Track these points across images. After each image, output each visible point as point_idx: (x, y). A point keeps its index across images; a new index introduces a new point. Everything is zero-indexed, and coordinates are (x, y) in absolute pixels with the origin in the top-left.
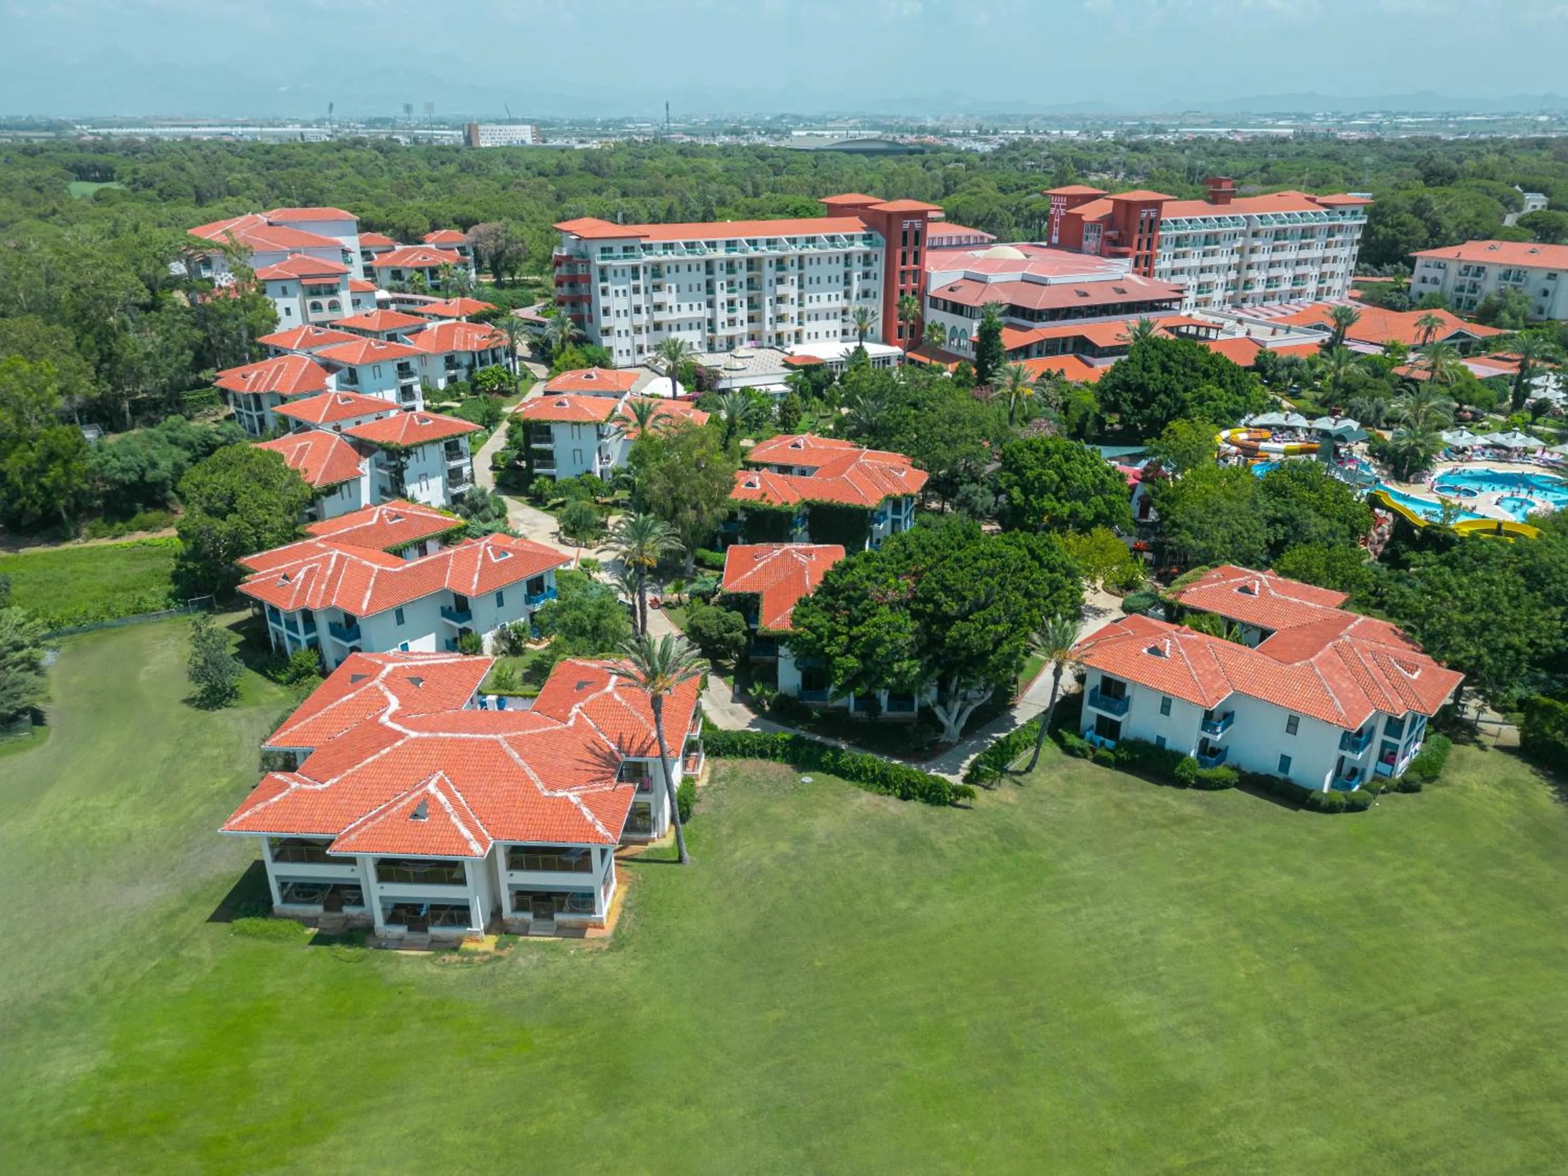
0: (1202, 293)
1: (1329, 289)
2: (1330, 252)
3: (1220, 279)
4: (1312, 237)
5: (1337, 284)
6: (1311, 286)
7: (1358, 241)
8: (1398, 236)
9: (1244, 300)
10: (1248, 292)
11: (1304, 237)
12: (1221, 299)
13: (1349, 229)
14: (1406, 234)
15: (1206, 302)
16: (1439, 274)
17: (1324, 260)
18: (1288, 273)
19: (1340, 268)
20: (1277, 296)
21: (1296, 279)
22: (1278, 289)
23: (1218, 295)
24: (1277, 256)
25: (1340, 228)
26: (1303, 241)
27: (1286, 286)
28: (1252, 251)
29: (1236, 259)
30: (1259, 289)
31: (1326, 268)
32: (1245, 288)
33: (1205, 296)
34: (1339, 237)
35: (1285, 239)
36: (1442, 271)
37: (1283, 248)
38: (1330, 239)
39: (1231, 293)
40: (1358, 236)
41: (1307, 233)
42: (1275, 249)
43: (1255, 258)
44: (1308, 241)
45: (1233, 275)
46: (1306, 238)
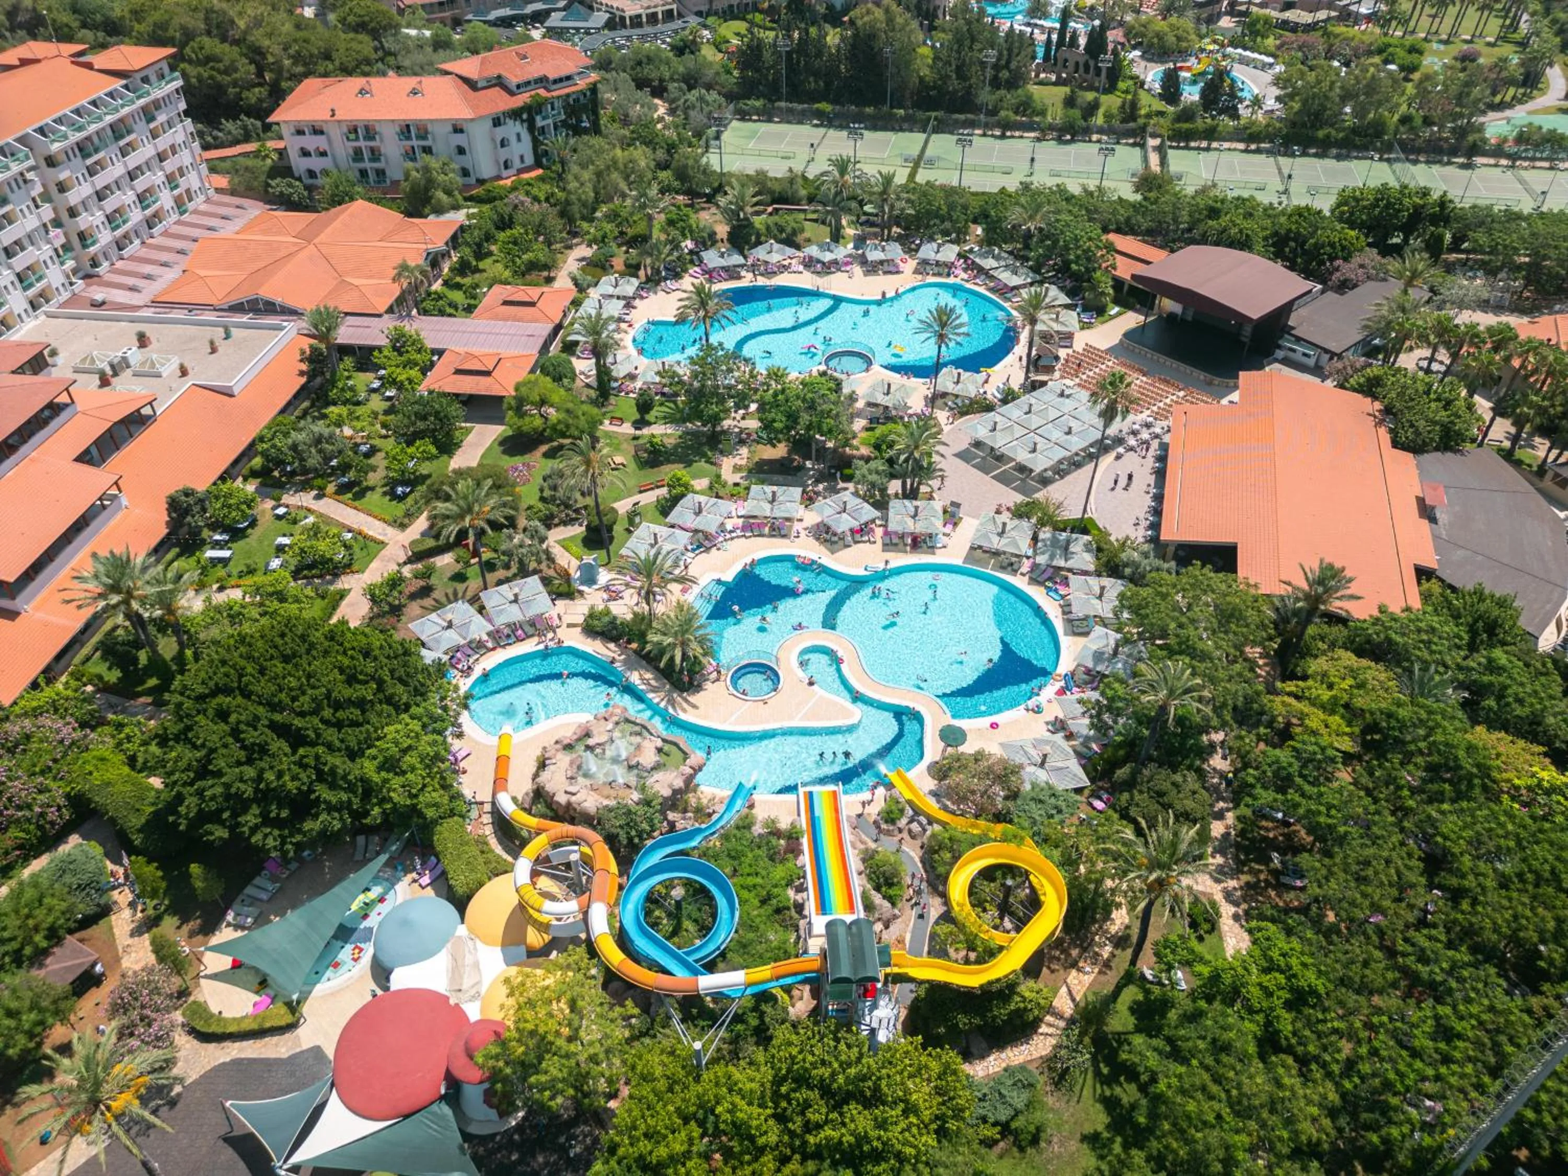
0: (31, 285)
1: (188, 191)
2: (163, 143)
3: (43, 252)
4: (129, 132)
5: (192, 180)
6: (166, 199)
7: (187, 113)
8: (219, 78)
9: (95, 263)
10: (92, 249)
11: (118, 137)
12: (63, 279)
13: (167, 99)
14: (226, 72)
15: (44, 296)
16: (320, 142)
17: (161, 157)
18: (129, 197)
19: (185, 158)
20: (133, 235)
21: (142, 199)
22: (129, 225)
23: (54, 276)
24: (101, 180)
25: (157, 105)
26: (122, 143)
27: (136, 216)
28: (62, 188)
29: (47, 213)
30: (105, 237)
31: (170, 165)
32: (85, 246)
33: (39, 286)
34: (162, 118)
35: (97, 151)
36: (323, 137)
37: (100, 165)
38: (152, 125)
39: (70, 264)
40: (183, 106)
41: (118, 130)
42: (92, 172)
43: (74, 197)
44: (128, 139)
45: (58, 237)
46: (122, 137)
